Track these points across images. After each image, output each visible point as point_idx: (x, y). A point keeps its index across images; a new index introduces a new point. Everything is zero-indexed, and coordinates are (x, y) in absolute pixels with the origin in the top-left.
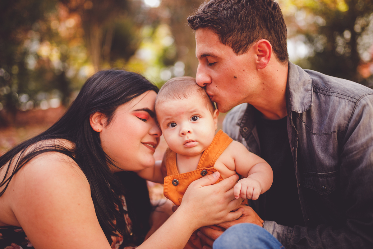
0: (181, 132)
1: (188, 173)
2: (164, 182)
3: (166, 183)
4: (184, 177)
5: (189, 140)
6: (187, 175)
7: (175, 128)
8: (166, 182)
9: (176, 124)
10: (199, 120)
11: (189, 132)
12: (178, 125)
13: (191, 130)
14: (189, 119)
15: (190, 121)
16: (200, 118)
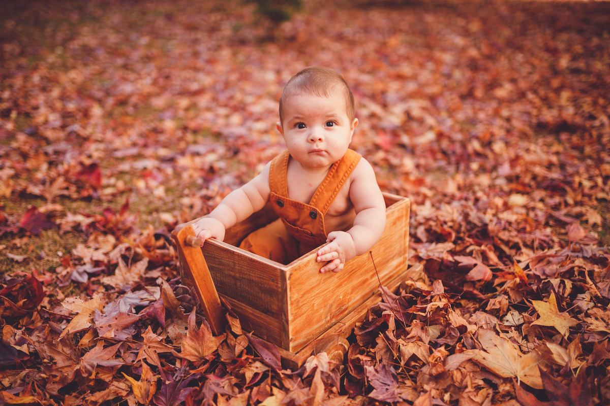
0: (311, 137)
5: (318, 149)
7: (303, 130)
9: (304, 125)
10: (335, 127)
11: (320, 139)
12: (308, 127)
13: (323, 138)
14: (323, 124)
15: (323, 126)
16: (336, 124)
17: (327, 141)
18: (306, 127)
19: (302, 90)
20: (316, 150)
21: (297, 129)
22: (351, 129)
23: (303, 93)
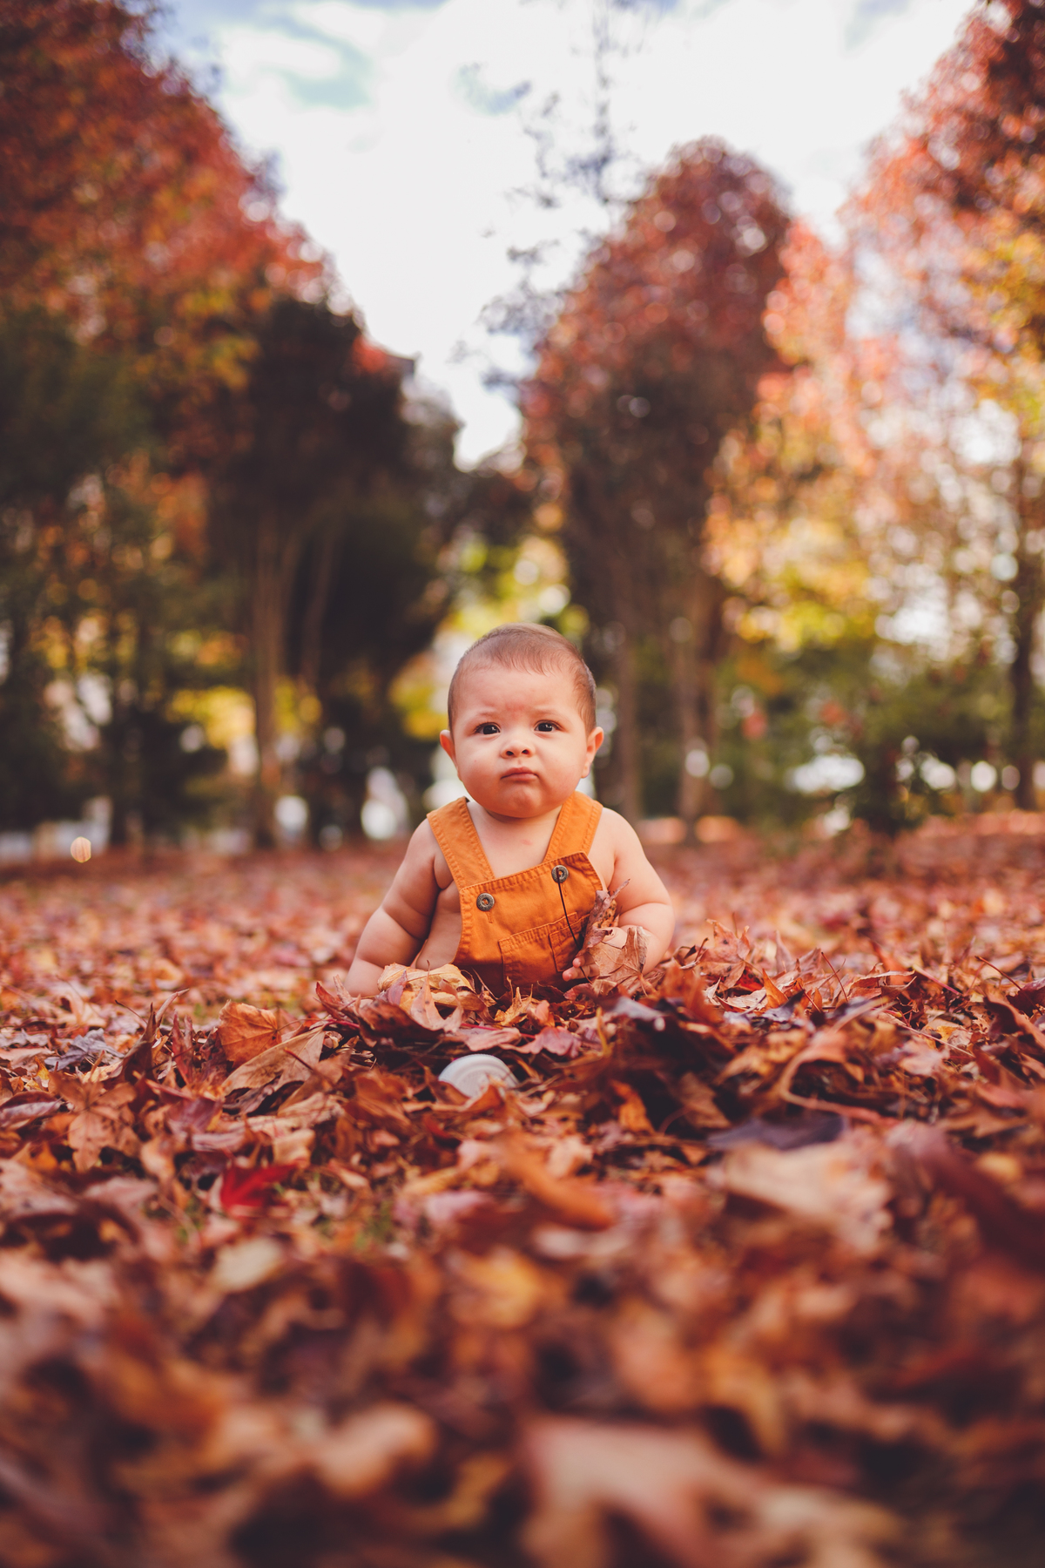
0: (507, 747)
1: (521, 874)
2: (462, 901)
3: (466, 903)
4: (511, 884)
5: (521, 769)
6: (517, 879)
7: (494, 738)
8: (467, 900)
9: (496, 728)
10: (554, 733)
11: (526, 752)
12: (502, 731)
13: (532, 749)
14: (531, 725)
15: (533, 729)
16: (558, 729)
17: (539, 753)
18: (497, 730)
19: (493, 658)
20: (516, 769)
21: (482, 736)
22: (589, 749)
23: (495, 665)
